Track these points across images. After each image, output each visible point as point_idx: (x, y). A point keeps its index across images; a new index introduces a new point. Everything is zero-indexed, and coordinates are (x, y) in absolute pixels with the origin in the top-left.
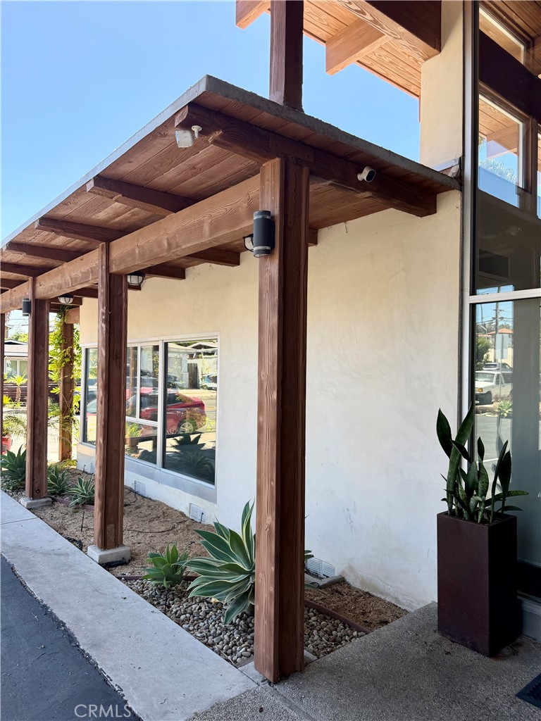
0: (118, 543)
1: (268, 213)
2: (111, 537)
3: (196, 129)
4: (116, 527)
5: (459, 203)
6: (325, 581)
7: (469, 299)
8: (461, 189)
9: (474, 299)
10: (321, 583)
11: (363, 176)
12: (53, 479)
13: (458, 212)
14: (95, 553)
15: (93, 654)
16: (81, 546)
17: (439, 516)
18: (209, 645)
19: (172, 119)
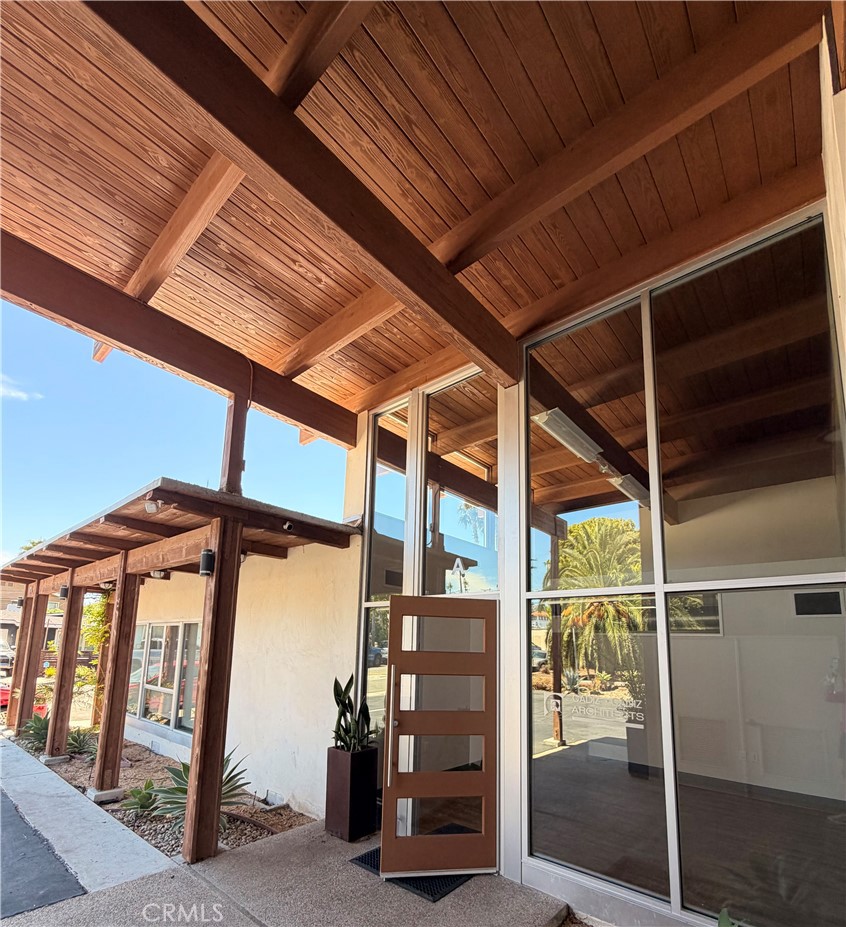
0: (114, 785)
1: (211, 551)
2: (108, 780)
3: (160, 502)
4: (113, 773)
5: (360, 543)
6: (272, 807)
7: (365, 605)
8: (362, 534)
9: (369, 605)
10: (268, 808)
11: (286, 527)
12: (74, 739)
13: (360, 548)
14: (92, 793)
15: (64, 856)
16: (84, 790)
17: (329, 749)
18: (159, 848)
19: (145, 495)
